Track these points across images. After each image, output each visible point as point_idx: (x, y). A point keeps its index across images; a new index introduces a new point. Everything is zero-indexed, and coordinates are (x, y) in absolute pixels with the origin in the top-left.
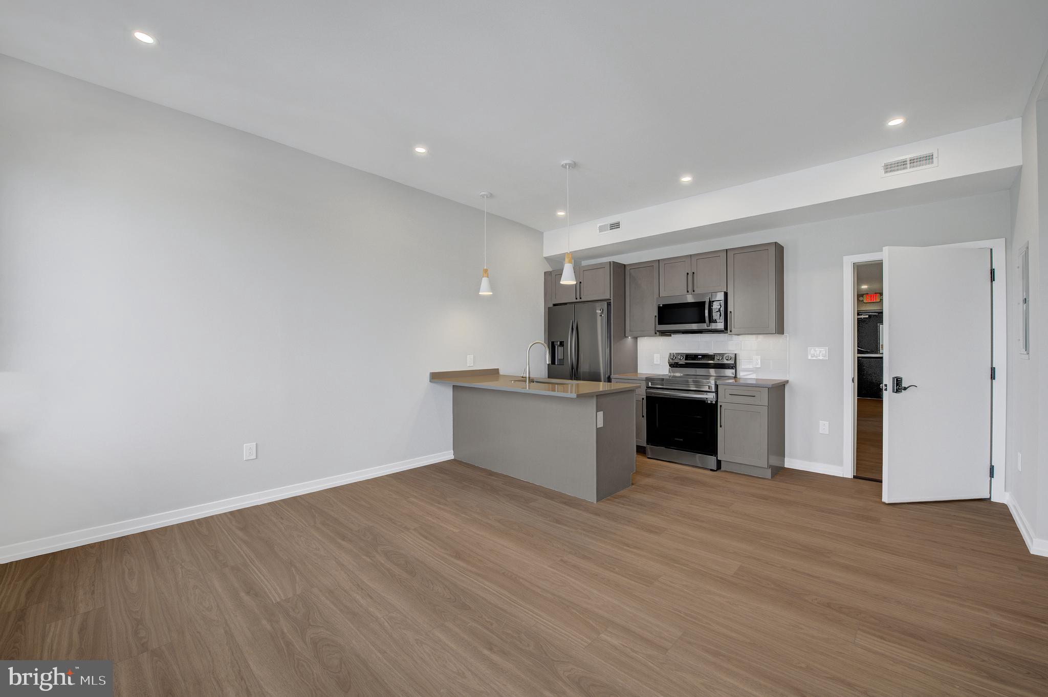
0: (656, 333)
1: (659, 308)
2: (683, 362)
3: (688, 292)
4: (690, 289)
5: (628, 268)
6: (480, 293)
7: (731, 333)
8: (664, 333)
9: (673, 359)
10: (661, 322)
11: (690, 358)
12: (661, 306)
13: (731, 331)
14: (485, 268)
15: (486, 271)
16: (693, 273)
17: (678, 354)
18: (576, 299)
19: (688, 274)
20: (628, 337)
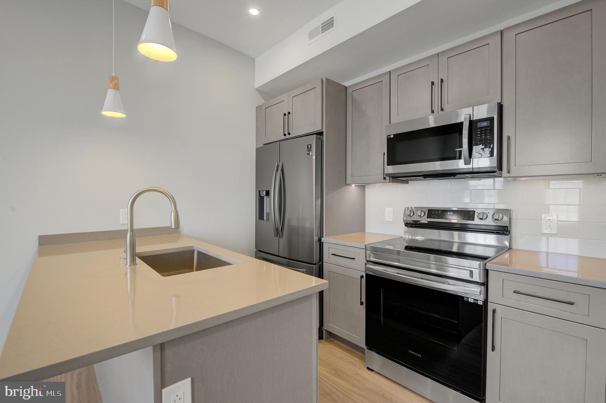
0: (385, 179)
1: (389, 140)
2: (425, 220)
3: (433, 112)
4: (436, 108)
5: (350, 91)
6: (104, 113)
7: (508, 175)
8: (395, 178)
9: (409, 215)
10: (391, 162)
11: (435, 214)
12: (392, 136)
13: (509, 172)
14: (113, 75)
15: (114, 79)
16: (442, 81)
17: (417, 209)
18: (285, 135)
19: (433, 83)
20: (349, 185)
